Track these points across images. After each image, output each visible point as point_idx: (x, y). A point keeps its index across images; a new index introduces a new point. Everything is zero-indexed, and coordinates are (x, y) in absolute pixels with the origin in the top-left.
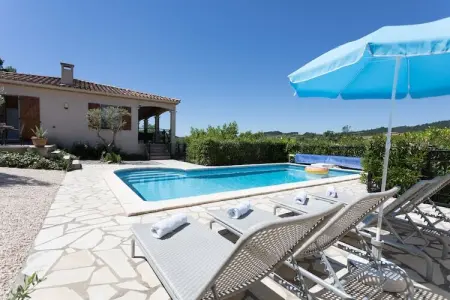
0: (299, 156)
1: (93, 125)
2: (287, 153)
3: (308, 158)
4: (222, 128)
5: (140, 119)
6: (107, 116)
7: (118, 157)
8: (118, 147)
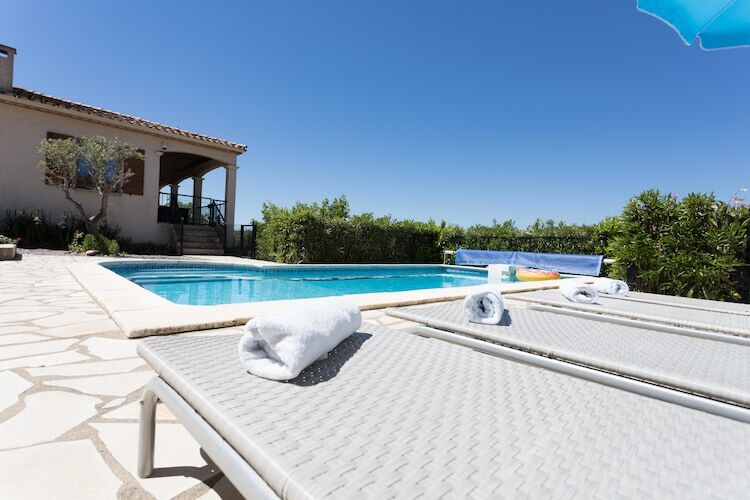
0: (462, 253)
1: (55, 173)
2: (440, 249)
3: (477, 256)
4: (321, 206)
5: (162, 184)
6: (89, 156)
7: (113, 245)
8: (113, 227)
